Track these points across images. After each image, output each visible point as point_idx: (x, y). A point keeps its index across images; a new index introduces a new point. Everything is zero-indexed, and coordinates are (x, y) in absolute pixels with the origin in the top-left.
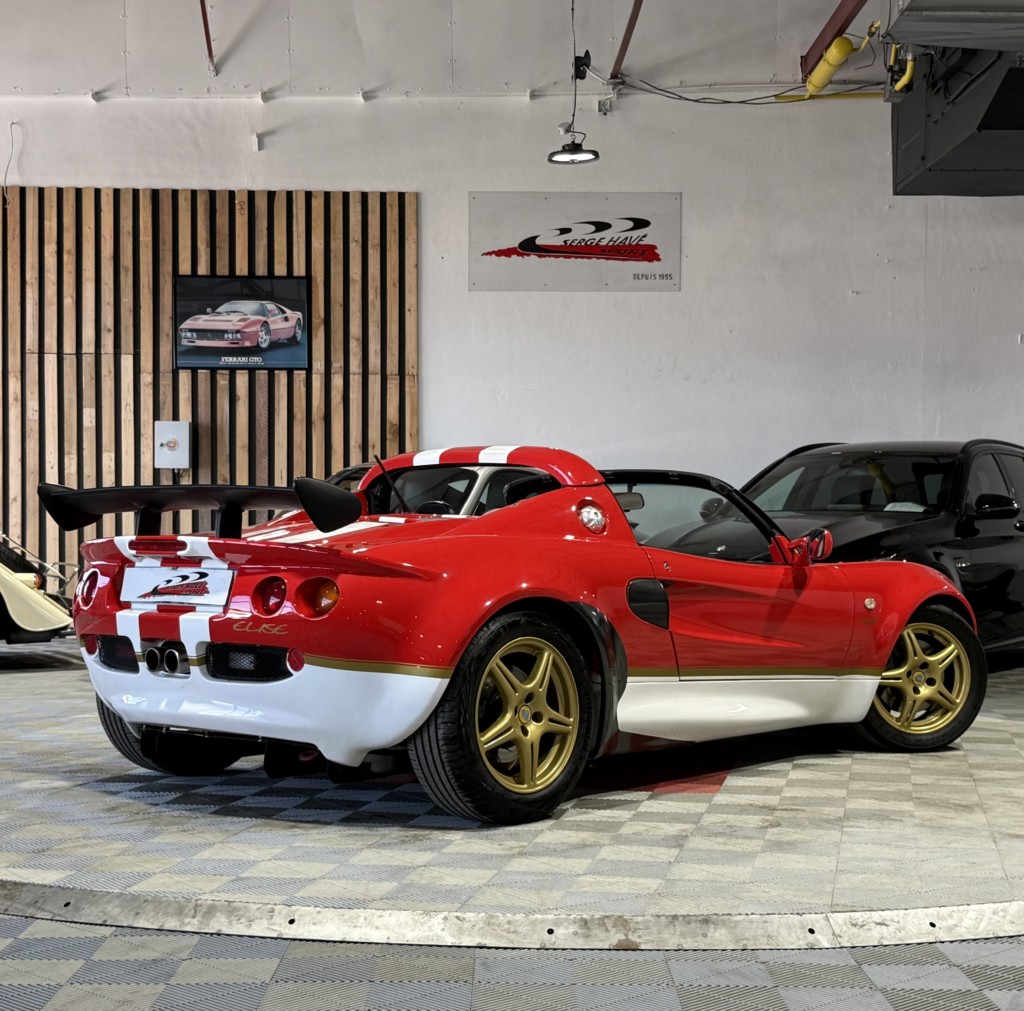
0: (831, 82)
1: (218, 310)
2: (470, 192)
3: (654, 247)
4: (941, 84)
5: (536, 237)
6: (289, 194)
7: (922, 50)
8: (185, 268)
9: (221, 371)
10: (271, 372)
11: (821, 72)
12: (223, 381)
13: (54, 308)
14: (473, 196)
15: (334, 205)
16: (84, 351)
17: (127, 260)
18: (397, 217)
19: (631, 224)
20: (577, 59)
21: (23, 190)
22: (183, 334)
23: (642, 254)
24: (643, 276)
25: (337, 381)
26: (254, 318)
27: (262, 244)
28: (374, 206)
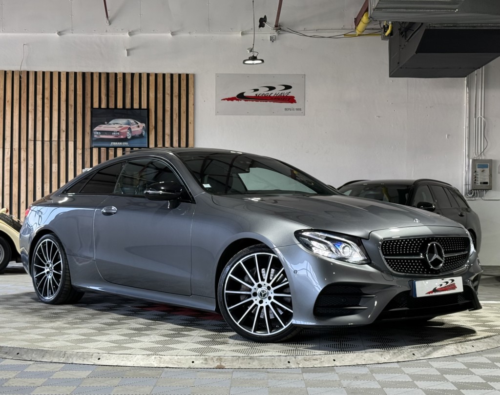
0: (366, 29)
1: (110, 123)
2: (216, 74)
3: (294, 97)
4: (404, 33)
5: (244, 93)
6: (140, 74)
8: (96, 105)
9: (110, 148)
11: (361, 26)
12: (111, 153)
13: (41, 122)
14: (218, 76)
15: (159, 79)
16: (53, 139)
17: (71, 102)
18: (185, 84)
19: (284, 88)
20: (261, 19)
21: (28, 73)
22: (95, 133)
23: (288, 100)
24: (289, 109)
26: (125, 126)
27: (128, 95)
28: (176, 79)
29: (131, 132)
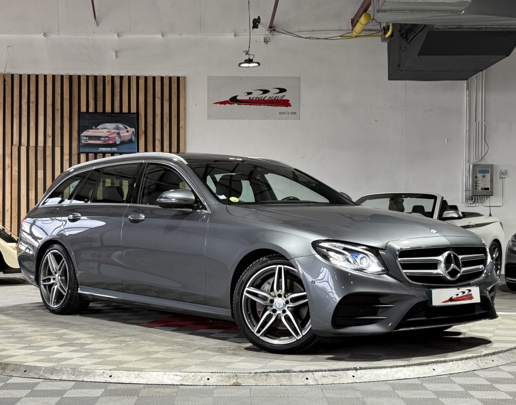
0: (363, 31)
1: (98, 128)
2: (208, 77)
3: (288, 101)
5: (237, 96)
6: (129, 77)
8: (83, 109)
9: (98, 154)
11: (359, 27)
13: (26, 127)
14: (209, 78)
15: (149, 82)
16: (39, 145)
17: (58, 106)
18: (176, 87)
19: (278, 91)
20: (255, 19)
21: (12, 76)
22: (82, 138)
24: (283, 113)
26: (113, 131)
27: (117, 99)
28: (166, 82)
29: (120, 137)
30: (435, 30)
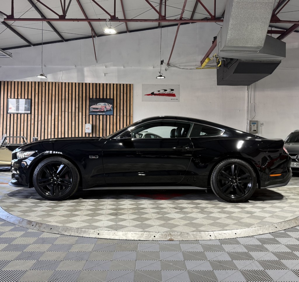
0: (206, 66)
1: (97, 104)
2: (142, 84)
3: (175, 94)
4: (226, 65)
5: (154, 92)
6: (110, 84)
7: (223, 59)
8: (91, 97)
9: (97, 115)
10: (106, 115)
11: (204, 64)
12: (98, 117)
13: (67, 104)
14: (143, 85)
15: (118, 86)
16: (73, 111)
17: (81, 95)
18: (129, 88)
19: (171, 90)
20: (161, 61)
21: (62, 83)
22: (91, 109)
23: (172, 95)
24: (173, 99)
25: (118, 117)
26: (103, 106)
27: (105, 93)
28: (125, 86)
29: (106, 108)
30: (242, 62)
